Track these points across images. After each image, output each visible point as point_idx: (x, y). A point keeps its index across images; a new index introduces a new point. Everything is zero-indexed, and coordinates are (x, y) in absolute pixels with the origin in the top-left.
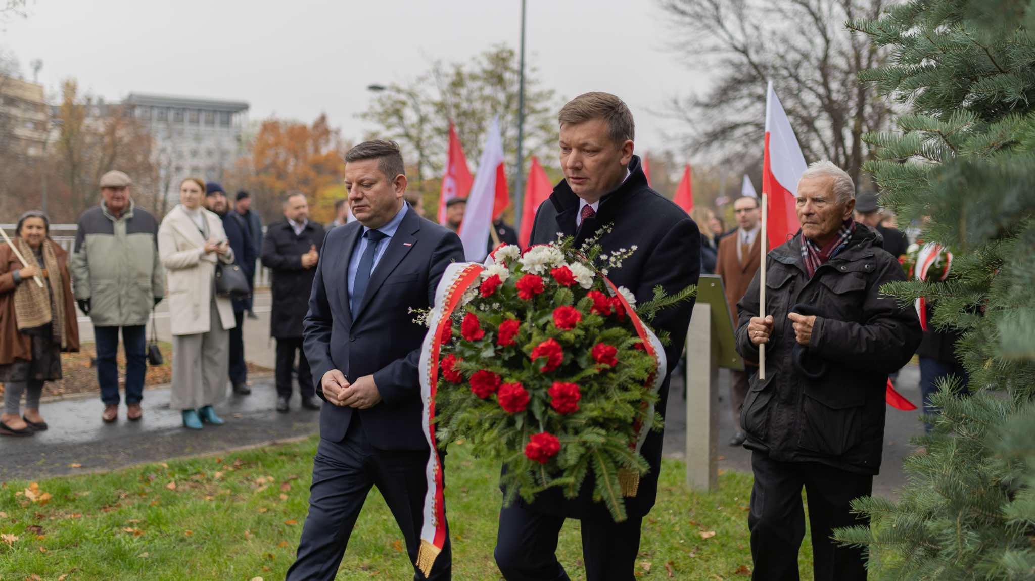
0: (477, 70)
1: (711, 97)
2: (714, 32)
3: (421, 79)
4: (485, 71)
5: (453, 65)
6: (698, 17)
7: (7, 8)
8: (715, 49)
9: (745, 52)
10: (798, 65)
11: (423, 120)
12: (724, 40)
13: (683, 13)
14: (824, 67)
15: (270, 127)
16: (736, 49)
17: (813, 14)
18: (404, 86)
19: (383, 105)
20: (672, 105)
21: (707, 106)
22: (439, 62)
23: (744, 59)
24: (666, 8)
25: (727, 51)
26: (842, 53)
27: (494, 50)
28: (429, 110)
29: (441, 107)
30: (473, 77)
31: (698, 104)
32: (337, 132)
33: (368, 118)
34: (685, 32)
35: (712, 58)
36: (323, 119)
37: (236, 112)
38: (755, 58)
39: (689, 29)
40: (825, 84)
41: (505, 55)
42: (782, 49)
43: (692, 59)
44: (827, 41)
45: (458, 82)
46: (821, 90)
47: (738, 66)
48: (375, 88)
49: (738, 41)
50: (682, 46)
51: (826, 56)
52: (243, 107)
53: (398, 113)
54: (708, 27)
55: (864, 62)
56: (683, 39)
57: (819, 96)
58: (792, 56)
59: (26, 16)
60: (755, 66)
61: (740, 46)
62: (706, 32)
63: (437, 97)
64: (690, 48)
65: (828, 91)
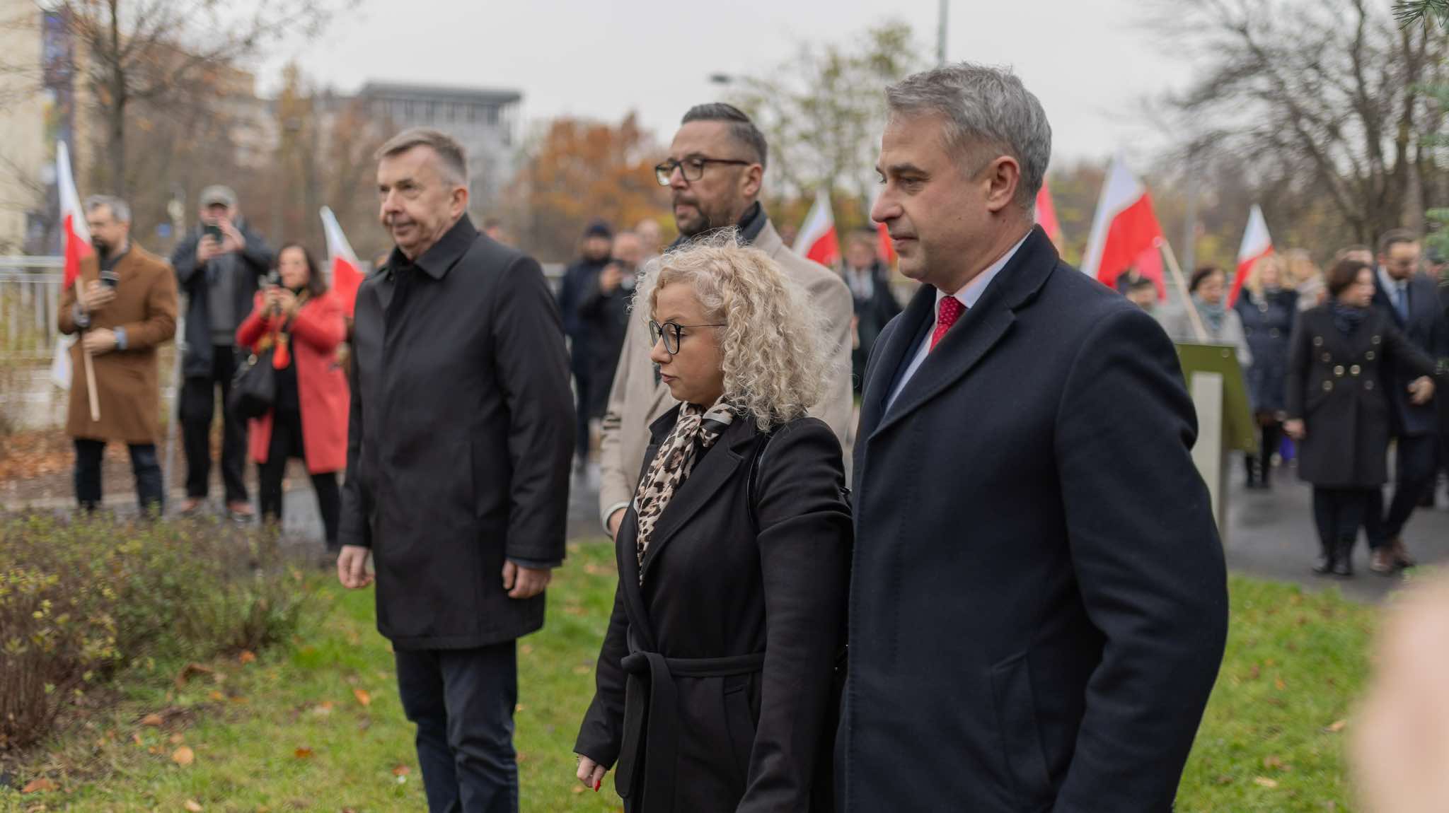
0: (860, 54)
1: (1193, 94)
3: (783, 67)
4: (871, 55)
5: (826, 47)
8: (1201, 28)
9: (1243, 30)
10: (1319, 48)
11: (785, 121)
12: (1213, 15)
14: (1357, 49)
15: (563, 129)
16: (1231, 27)
18: (759, 76)
21: (1185, 105)
22: (807, 43)
23: (1242, 41)
25: (1216, 29)
26: (1382, 29)
27: (883, 27)
28: (791, 109)
29: (809, 106)
30: (855, 64)
31: (1173, 103)
32: (649, 136)
35: (1195, 40)
36: (632, 118)
37: (505, 105)
38: (1257, 40)
40: (1357, 72)
42: (1297, 28)
44: (1363, 14)
45: (833, 71)
46: (1351, 83)
47: (1233, 51)
48: (720, 79)
49: (1234, 16)
50: (1151, 24)
51: (1360, 33)
52: (512, 98)
55: (1415, 44)
57: (1348, 92)
58: (1314, 37)
60: (1255, 50)
61: (1236, 24)
63: (804, 91)
64: (1165, 26)
65: (1362, 83)
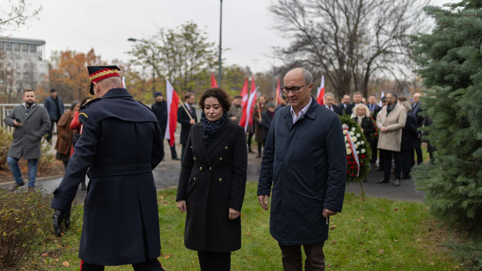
0: (180, 33)
1: (289, 49)
2: (293, 23)
3: (154, 37)
4: (183, 33)
5: (169, 31)
6: (286, 16)
7: (33, 16)
8: (292, 29)
9: (304, 31)
11: (154, 54)
12: (297, 26)
13: (279, 14)
14: (336, 37)
15: (66, 55)
16: (301, 29)
17: (330, 15)
18: (147, 40)
19: (138, 48)
20: (276, 53)
21: (287, 53)
22: (162, 29)
23: (305, 34)
24: (273, 12)
25: (297, 30)
26: (343, 32)
27: (186, 24)
28: (157, 51)
29: (164, 50)
30: (179, 36)
31: (285, 52)
32: (99, 57)
33: (131, 54)
34: (281, 22)
35: (292, 33)
36: (92, 51)
37: (39, 45)
38: (309, 33)
39: (282, 21)
40: (336, 45)
41: (192, 26)
42: (320, 31)
43: (283, 34)
44: (337, 27)
45: (171, 39)
46: (335, 47)
47: (302, 37)
48: (132, 40)
49: (302, 26)
50: (279, 28)
51: (337, 33)
52: (43, 43)
53: (145, 52)
54: (290, 20)
56: (279, 25)
57: (334, 50)
59: (39, 19)
60: (309, 37)
61: (302, 28)
62: (289, 23)
63: (162, 45)
64: (282, 29)
65: (338, 47)
